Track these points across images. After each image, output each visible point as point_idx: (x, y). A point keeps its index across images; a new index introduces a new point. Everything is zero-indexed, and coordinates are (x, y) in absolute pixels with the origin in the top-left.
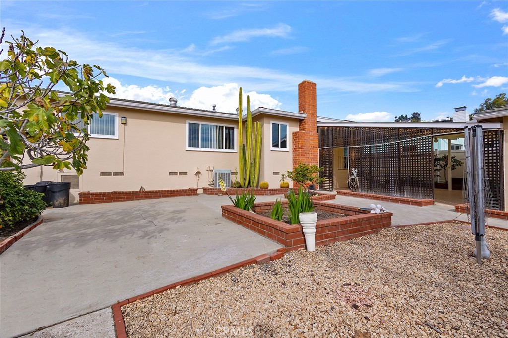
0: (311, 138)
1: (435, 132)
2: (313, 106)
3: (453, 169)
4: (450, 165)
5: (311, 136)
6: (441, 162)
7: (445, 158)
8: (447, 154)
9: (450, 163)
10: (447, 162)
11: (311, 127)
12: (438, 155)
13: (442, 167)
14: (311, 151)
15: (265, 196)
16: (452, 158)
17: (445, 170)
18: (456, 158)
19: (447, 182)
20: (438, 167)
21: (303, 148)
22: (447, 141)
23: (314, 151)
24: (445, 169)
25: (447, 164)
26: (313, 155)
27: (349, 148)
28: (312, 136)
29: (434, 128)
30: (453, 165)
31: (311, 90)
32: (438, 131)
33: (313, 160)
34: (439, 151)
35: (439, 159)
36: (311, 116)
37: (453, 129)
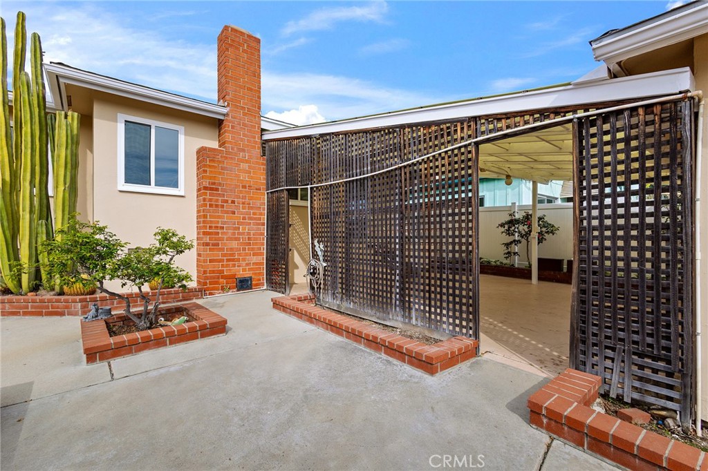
0: (244, 166)
1: (483, 128)
2: (250, 89)
3: (540, 241)
4: (534, 234)
5: (242, 161)
6: (521, 227)
7: (527, 219)
8: (530, 212)
9: (536, 229)
10: (530, 226)
11: (242, 140)
12: (516, 214)
13: (522, 237)
14: (244, 198)
15: (67, 317)
16: (540, 219)
17: (528, 242)
18: (546, 219)
19: (530, 266)
20: (517, 237)
21: (217, 190)
22: (530, 185)
23: (251, 198)
24: (527, 240)
25: (530, 231)
26: (250, 208)
27: (312, 188)
28: (247, 162)
29: (480, 117)
30: (540, 233)
31: (244, 51)
32: (491, 126)
33: (250, 218)
34: (519, 206)
35: (518, 221)
36: (245, 114)
37: (531, 113)
